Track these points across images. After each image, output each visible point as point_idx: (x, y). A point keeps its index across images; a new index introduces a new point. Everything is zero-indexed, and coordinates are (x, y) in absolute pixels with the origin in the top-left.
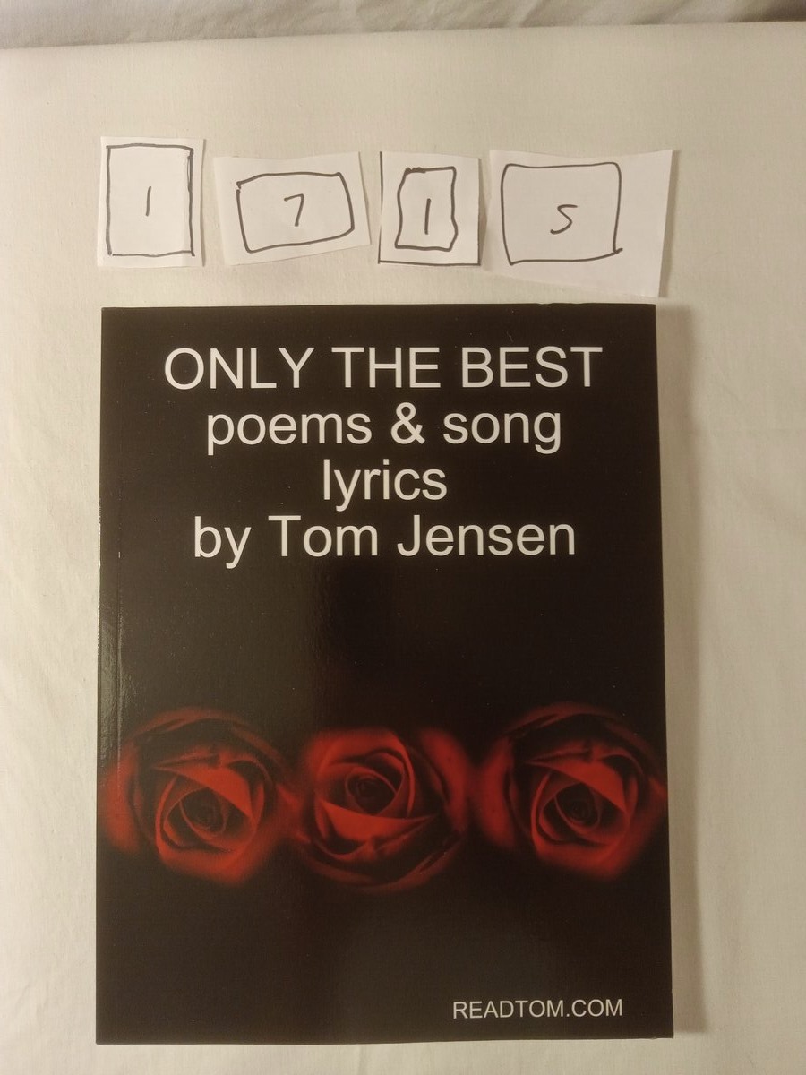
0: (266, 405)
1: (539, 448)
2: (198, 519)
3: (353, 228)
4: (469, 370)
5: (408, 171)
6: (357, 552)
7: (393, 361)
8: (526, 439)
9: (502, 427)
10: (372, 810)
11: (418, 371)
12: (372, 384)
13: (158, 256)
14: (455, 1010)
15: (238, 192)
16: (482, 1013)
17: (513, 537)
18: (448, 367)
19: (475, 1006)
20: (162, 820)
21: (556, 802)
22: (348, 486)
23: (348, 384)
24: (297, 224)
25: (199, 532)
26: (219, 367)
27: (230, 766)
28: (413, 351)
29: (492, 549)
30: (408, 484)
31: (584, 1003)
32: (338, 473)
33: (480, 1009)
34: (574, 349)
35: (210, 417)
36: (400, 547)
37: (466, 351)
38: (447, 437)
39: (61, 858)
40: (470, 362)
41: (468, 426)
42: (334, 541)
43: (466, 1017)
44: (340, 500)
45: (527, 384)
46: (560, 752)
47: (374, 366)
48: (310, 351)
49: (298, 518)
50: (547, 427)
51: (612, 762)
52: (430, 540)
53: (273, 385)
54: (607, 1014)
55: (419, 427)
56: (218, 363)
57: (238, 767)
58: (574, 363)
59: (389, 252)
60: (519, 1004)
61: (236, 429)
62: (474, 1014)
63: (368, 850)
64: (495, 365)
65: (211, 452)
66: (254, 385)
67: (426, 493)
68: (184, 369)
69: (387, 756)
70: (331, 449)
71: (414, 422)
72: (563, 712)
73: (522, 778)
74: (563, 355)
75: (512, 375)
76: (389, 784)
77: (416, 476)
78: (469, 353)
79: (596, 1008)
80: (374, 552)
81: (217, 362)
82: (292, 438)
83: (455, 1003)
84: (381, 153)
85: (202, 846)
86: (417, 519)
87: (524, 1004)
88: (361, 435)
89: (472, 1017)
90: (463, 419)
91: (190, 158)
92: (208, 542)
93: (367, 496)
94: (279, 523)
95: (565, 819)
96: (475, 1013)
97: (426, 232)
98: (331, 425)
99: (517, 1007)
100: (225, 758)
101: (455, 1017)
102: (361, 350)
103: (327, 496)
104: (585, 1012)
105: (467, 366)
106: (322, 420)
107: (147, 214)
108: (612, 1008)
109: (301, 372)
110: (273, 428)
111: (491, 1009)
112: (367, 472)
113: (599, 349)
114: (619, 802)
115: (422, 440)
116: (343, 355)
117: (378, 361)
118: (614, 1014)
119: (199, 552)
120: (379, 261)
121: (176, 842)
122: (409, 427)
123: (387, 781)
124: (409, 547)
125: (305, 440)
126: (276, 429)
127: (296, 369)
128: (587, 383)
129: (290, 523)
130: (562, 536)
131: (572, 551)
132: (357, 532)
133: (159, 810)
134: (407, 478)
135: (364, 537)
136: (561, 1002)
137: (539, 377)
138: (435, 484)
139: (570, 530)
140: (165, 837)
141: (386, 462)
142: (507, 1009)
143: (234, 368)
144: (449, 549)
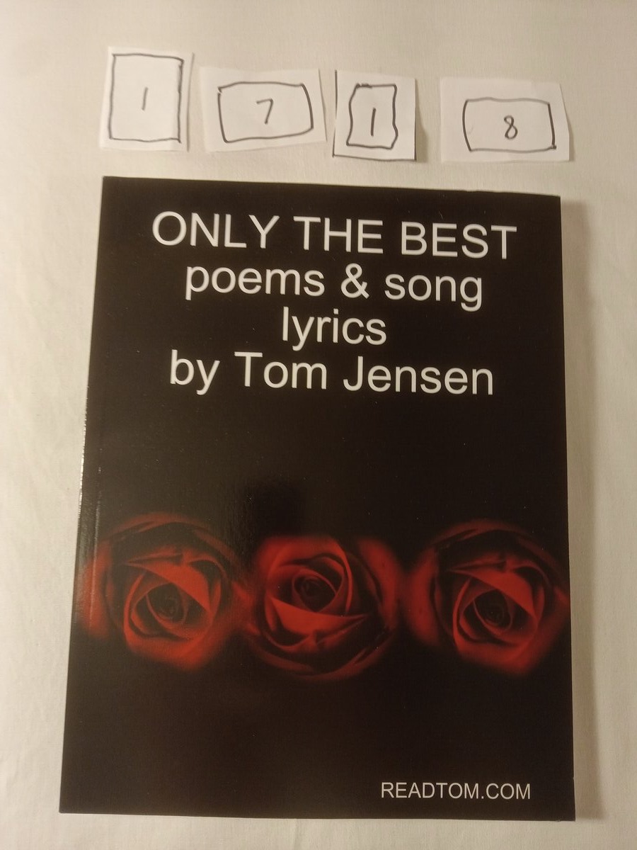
0: (237, 261)
1: (464, 306)
2: (175, 353)
3: (312, 127)
4: (407, 241)
5: (358, 86)
6: (309, 385)
7: (344, 229)
8: (454, 298)
9: (434, 288)
10: (315, 607)
11: (364, 240)
12: (327, 247)
13: (151, 141)
14: (383, 790)
15: (219, 95)
16: (406, 793)
17: (442, 378)
18: (390, 237)
19: (400, 787)
20: (130, 609)
21: (475, 606)
22: (303, 331)
23: (306, 246)
24: (266, 122)
25: (175, 363)
26: (199, 228)
27: (192, 564)
28: (361, 223)
29: (423, 387)
30: (354, 331)
31: (497, 787)
32: (295, 319)
33: (405, 790)
34: (494, 228)
35: (190, 268)
36: (346, 382)
37: (405, 225)
38: (388, 293)
39: (37, 645)
40: (408, 234)
41: (405, 285)
42: (290, 375)
43: (392, 796)
44: (297, 341)
45: (455, 254)
46: (478, 562)
47: (328, 234)
48: (275, 219)
49: (260, 355)
50: (471, 290)
51: (522, 572)
52: (371, 377)
53: (243, 245)
54: (517, 798)
55: (365, 284)
56: (198, 226)
57: (198, 566)
58: (494, 239)
59: (341, 148)
60: (440, 786)
61: (211, 279)
62: (399, 795)
63: (310, 643)
64: (428, 237)
65: (188, 297)
66: (228, 244)
67: (368, 338)
68: (170, 228)
69: (329, 559)
70: (290, 298)
71: (360, 280)
72: (482, 527)
73: (445, 584)
74: (484, 232)
75: (442, 246)
76: (330, 584)
77: (361, 324)
78: (407, 227)
79: (507, 791)
80: (324, 386)
81: (198, 224)
82: (258, 288)
83: (383, 784)
84: (336, 73)
85: (164, 634)
86: (360, 359)
87: (444, 786)
88: (315, 289)
89: (397, 796)
90: (402, 280)
91: (181, 67)
92: (182, 372)
93: (319, 339)
94: (244, 359)
95: (482, 621)
96: (400, 793)
97: (372, 134)
98: (290, 279)
99: (438, 788)
100: (188, 557)
101: (383, 796)
102: (318, 220)
103: (285, 337)
104: (498, 795)
105: (405, 237)
106: (283, 275)
107: (143, 108)
108: (522, 791)
109: (268, 236)
110: (242, 280)
111: (415, 790)
112: (319, 319)
113: (514, 229)
114: (528, 607)
115: (366, 295)
116: (302, 224)
117: (332, 229)
118: (523, 797)
119: (174, 379)
120: (334, 155)
121: (142, 629)
122: (357, 284)
123: (327, 581)
124: (353, 382)
125: (268, 291)
126: (245, 281)
127: (264, 233)
128: (504, 255)
129: (253, 359)
130: (482, 379)
131: (490, 392)
132: (310, 369)
133: (129, 600)
134: (352, 326)
135: (316, 372)
136: (477, 785)
137: (464, 249)
138: (377, 332)
139: (489, 374)
140: (132, 625)
141: (336, 311)
142: (428, 790)
143: (211, 230)
144: (387, 386)
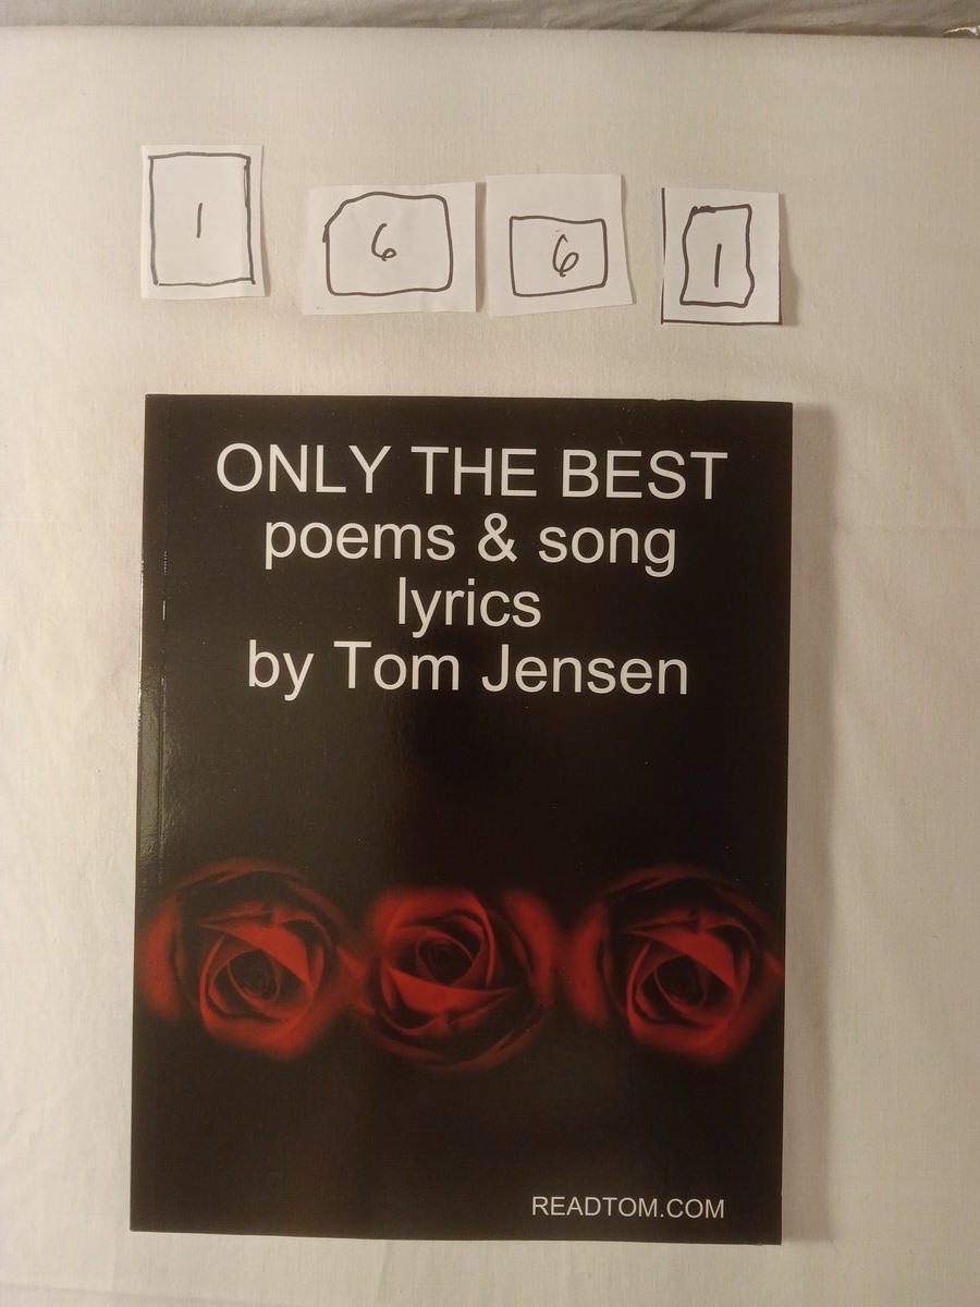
0: (334, 512)
1: (649, 570)
2: (253, 643)
4: (571, 476)
6: (435, 686)
7: (483, 464)
8: (635, 559)
9: (607, 545)
10: (446, 978)
11: (511, 478)
12: (458, 491)
14: (535, 1206)
16: (564, 1210)
17: (616, 673)
18: (547, 473)
19: (556, 1202)
20: (207, 983)
21: (656, 977)
22: (426, 610)
23: (429, 490)
25: (254, 658)
26: (279, 466)
27: (286, 925)
28: (506, 453)
29: (591, 685)
30: (496, 609)
31: (681, 1203)
32: (415, 593)
33: (563, 1206)
34: (694, 455)
35: (269, 525)
36: (485, 680)
37: (568, 454)
38: (543, 554)
40: (572, 467)
41: (567, 542)
42: (409, 672)
43: (547, 1213)
44: (417, 625)
45: (638, 495)
46: (662, 921)
47: (459, 470)
48: (386, 449)
49: (368, 644)
50: (660, 546)
51: (723, 933)
52: (520, 673)
53: (342, 490)
54: (707, 1216)
55: (511, 542)
56: (279, 463)
57: (293, 927)
58: (693, 471)
60: (607, 1201)
61: (299, 540)
62: (555, 1212)
63: (440, 1026)
64: (601, 471)
65: (269, 566)
66: (320, 488)
67: (516, 618)
68: (240, 467)
69: (464, 918)
70: (407, 565)
71: (504, 536)
72: (668, 874)
73: (618, 949)
74: (681, 461)
75: (620, 484)
76: (466, 951)
77: (506, 599)
78: (571, 457)
79: (694, 1208)
80: (455, 686)
81: (278, 460)
82: (364, 551)
83: (535, 1198)
85: (253, 1014)
86: (505, 648)
87: (612, 1201)
88: (442, 550)
89: (553, 1213)
90: (562, 534)
91: (247, 169)
92: (264, 669)
93: (449, 621)
94: (347, 650)
95: (667, 997)
96: (556, 1210)
98: (408, 538)
99: (604, 1204)
100: (279, 915)
101: (533, 1213)
102: (445, 450)
103: (402, 620)
104: (681, 1212)
105: (568, 472)
106: (398, 532)
108: (712, 1209)
109: (375, 474)
110: (341, 540)
111: (575, 1205)
112: (449, 593)
113: (724, 455)
114: (728, 978)
115: (513, 558)
116: (424, 455)
117: (463, 465)
118: (715, 1216)
119: (253, 681)
121: (223, 1008)
122: (499, 541)
123: (462, 946)
124: (495, 680)
125: (378, 555)
126: (345, 541)
127: (369, 471)
128: (708, 495)
129: (359, 650)
130: (673, 673)
131: (683, 691)
132: (436, 663)
133: (205, 971)
134: (494, 602)
135: (444, 668)
136: (655, 1201)
137: (652, 486)
138: (527, 609)
139: (682, 665)
140: (211, 1004)
141: (471, 582)
142: (593, 1206)
143: (297, 468)
144: (542, 684)
